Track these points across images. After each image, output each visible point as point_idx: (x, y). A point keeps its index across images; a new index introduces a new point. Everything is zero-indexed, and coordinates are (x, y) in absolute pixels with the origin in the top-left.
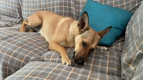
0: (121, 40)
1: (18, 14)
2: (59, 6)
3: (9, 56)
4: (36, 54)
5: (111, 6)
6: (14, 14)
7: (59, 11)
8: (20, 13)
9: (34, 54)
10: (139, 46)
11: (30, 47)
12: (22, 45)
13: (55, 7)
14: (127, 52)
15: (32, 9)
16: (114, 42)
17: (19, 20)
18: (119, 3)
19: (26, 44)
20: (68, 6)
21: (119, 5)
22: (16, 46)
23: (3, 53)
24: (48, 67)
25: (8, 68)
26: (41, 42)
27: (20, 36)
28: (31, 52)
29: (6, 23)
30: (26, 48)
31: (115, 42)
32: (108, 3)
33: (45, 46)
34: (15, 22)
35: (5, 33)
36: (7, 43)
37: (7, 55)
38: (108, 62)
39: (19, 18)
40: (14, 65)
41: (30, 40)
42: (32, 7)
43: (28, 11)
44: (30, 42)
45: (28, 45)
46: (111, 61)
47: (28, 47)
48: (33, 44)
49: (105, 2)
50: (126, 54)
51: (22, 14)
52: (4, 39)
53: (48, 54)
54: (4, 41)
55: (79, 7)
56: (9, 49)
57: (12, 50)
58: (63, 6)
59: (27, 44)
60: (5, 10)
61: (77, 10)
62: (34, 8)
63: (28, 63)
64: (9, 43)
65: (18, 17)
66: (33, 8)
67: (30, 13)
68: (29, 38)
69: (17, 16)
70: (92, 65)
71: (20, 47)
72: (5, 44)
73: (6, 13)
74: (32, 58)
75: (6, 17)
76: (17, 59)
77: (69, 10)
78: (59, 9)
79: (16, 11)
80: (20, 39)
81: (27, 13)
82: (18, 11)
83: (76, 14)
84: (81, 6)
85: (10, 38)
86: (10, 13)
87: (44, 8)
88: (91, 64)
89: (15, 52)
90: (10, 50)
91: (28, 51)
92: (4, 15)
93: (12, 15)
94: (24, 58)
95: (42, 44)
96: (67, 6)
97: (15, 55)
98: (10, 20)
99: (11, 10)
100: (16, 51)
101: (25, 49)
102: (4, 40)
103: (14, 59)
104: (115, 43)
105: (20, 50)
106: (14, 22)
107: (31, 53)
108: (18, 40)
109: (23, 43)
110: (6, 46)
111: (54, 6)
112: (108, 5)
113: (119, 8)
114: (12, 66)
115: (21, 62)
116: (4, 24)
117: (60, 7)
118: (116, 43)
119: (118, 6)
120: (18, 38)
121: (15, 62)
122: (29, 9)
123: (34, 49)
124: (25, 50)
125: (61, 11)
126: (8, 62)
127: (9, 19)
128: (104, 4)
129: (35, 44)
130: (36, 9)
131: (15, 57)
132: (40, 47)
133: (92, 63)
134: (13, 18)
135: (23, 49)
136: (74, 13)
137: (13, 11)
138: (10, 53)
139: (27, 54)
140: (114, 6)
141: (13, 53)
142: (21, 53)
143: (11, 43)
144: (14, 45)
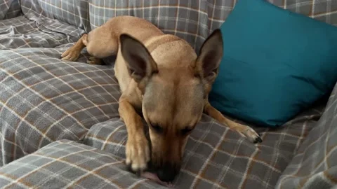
0: (312, 116)
1: (81, 18)
2: (167, 7)
3: (19, 117)
4: (78, 122)
5: (304, 15)
6: (72, 17)
7: (166, 18)
8: (86, 15)
9: (75, 122)
10: (330, 153)
11: (73, 102)
12: (54, 96)
13: (159, 7)
14: (304, 160)
15: (109, 9)
16: (289, 120)
17: (83, 31)
18: (328, 7)
19: (64, 93)
20: (192, 7)
21: (327, 14)
22: (41, 96)
23: (10, 110)
24: (76, 166)
25: (16, 145)
26: (104, 94)
27: (58, 73)
28: (69, 115)
29: (51, 37)
30: (63, 103)
31: (292, 118)
32: (298, 5)
33: (109, 104)
34: (71, 37)
35: (30, 61)
36: (24, 87)
37: (16, 115)
38: (245, 176)
39: (83, 28)
40: (26, 140)
41: (77, 86)
42: (110, 5)
43: (101, 13)
44: (76, 91)
45: (68, 98)
46: (253, 177)
47: (67, 102)
48: (82, 97)
49: (288, 4)
50: (299, 166)
51: (89, 19)
52: (22, 76)
53: (104, 126)
54: (20, 82)
55: (218, 12)
56: (24, 101)
57: (30, 104)
58: (178, 7)
59: (68, 95)
60: (56, 7)
61: (212, 20)
62: (114, 8)
63: (54, 140)
64: (28, 87)
65: (81, 25)
66: (112, 7)
67: (104, 18)
68: (79, 80)
69: (79, 22)
70: (198, 177)
71: (48, 100)
72: (19, 88)
73: (57, 15)
74: (67, 131)
75: (57, 22)
76: (34, 127)
77: (190, 18)
78: (167, 13)
79: (76, 10)
80: (56, 79)
81: (99, 17)
82: (81, 11)
83: (209, 28)
84: (223, 8)
85: (34, 76)
86: (65, 14)
87: (135, 9)
88: (197, 173)
89: (34, 112)
90: (25, 105)
91: (62, 113)
92: (55, 18)
93: (69, 20)
94: (50, 128)
95: (103, 99)
96: (187, 6)
97: (33, 118)
98: (63, 30)
99: (68, 8)
100: (36, 107)
101: (58, 105)
102: (20, 79)
103: (28, 127)
104: (292, 121)
105: (47, 107)
106: (68, 37)
107: (69, 117)
108: (50, 82)
109: (59, 92)
110: (21, 94)
111: (158, 5)
112: (297, 11)
113: (328, 21)
114: (23, 142)
115: (41, 136)
116: (44, 39)
117: (169, 9)
118: (293, 123)
119: (324, 17)
120: (53, 77)
121: (30, 134)
122: (104, 8)
123: (79, 109)
124: (58, 107)
125: (172, 18)
126: (16, 131)
127: (63, 27)
128: (285, 7)
129: (86, 96)
130: (118, 10)
131: (32, 122)
132: (96, 106)
133: (200, 172)
134: (70, 27)
135: (54, 105)
136: (204, 26)
137: (71, 9)
138: (23, 110)
139: (57, 120)
140: (313, 17)
141: (29, 112)
142: (46, 115)
143: (33, 88)
144: (37, 93)
